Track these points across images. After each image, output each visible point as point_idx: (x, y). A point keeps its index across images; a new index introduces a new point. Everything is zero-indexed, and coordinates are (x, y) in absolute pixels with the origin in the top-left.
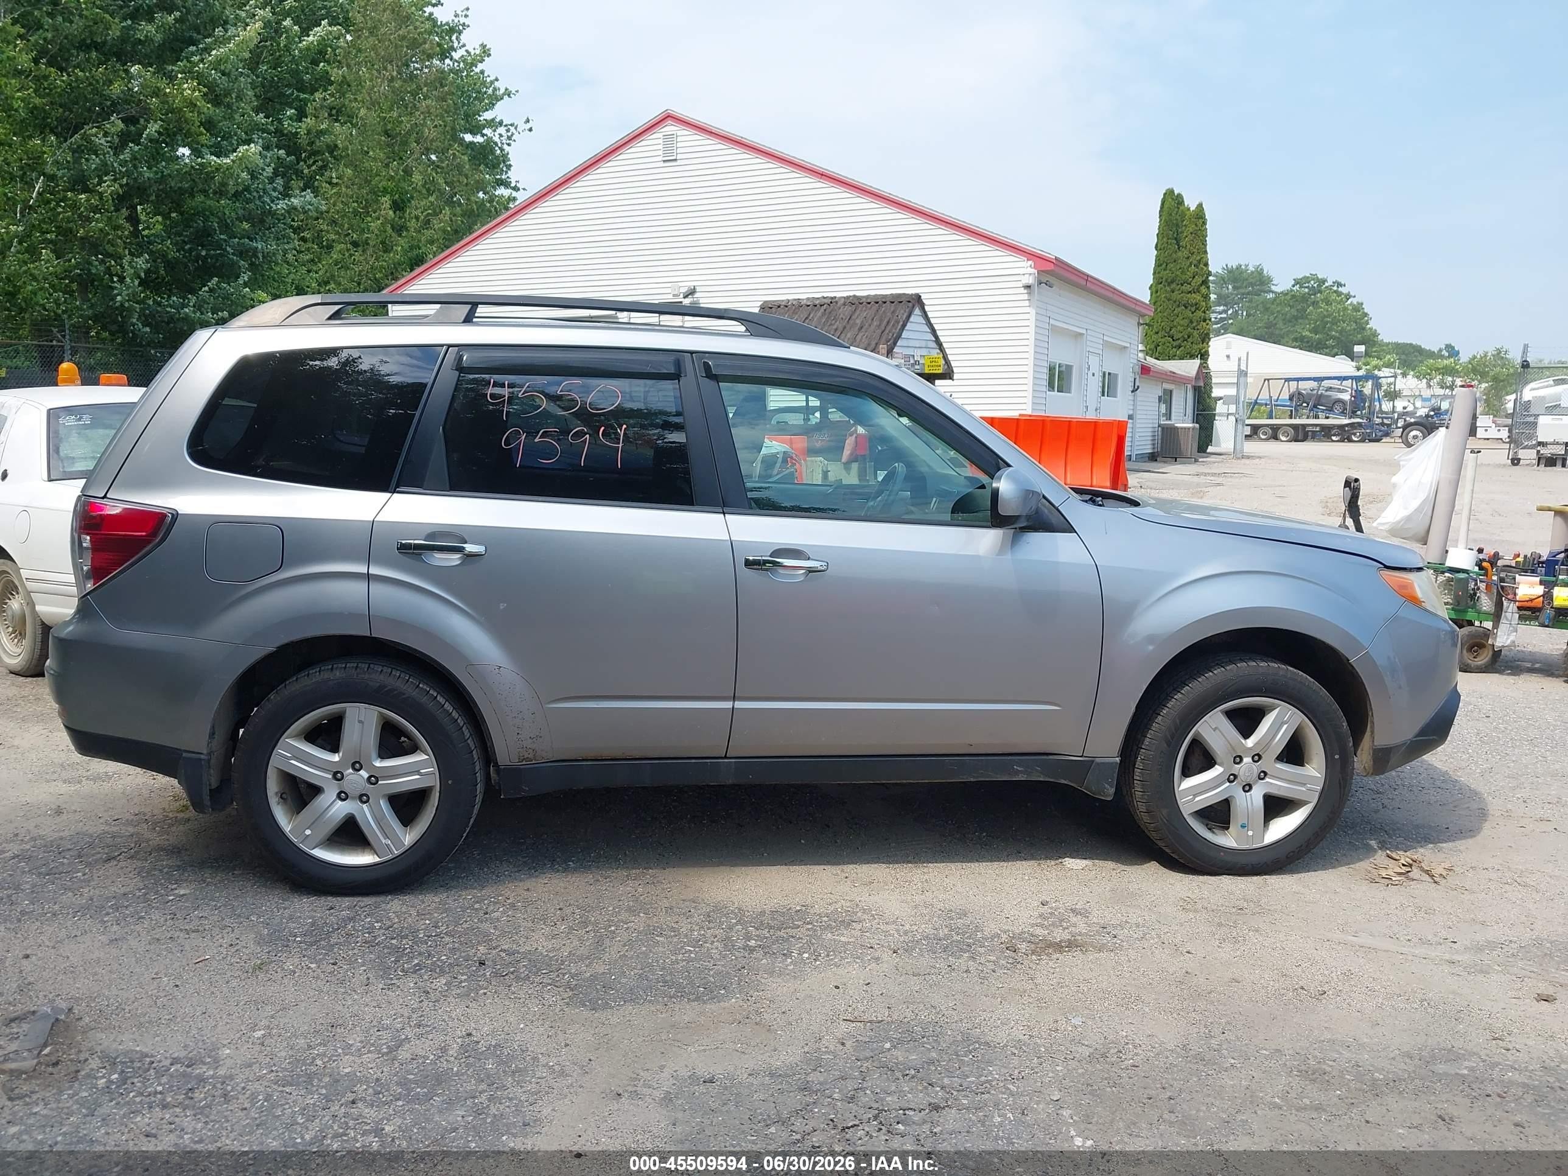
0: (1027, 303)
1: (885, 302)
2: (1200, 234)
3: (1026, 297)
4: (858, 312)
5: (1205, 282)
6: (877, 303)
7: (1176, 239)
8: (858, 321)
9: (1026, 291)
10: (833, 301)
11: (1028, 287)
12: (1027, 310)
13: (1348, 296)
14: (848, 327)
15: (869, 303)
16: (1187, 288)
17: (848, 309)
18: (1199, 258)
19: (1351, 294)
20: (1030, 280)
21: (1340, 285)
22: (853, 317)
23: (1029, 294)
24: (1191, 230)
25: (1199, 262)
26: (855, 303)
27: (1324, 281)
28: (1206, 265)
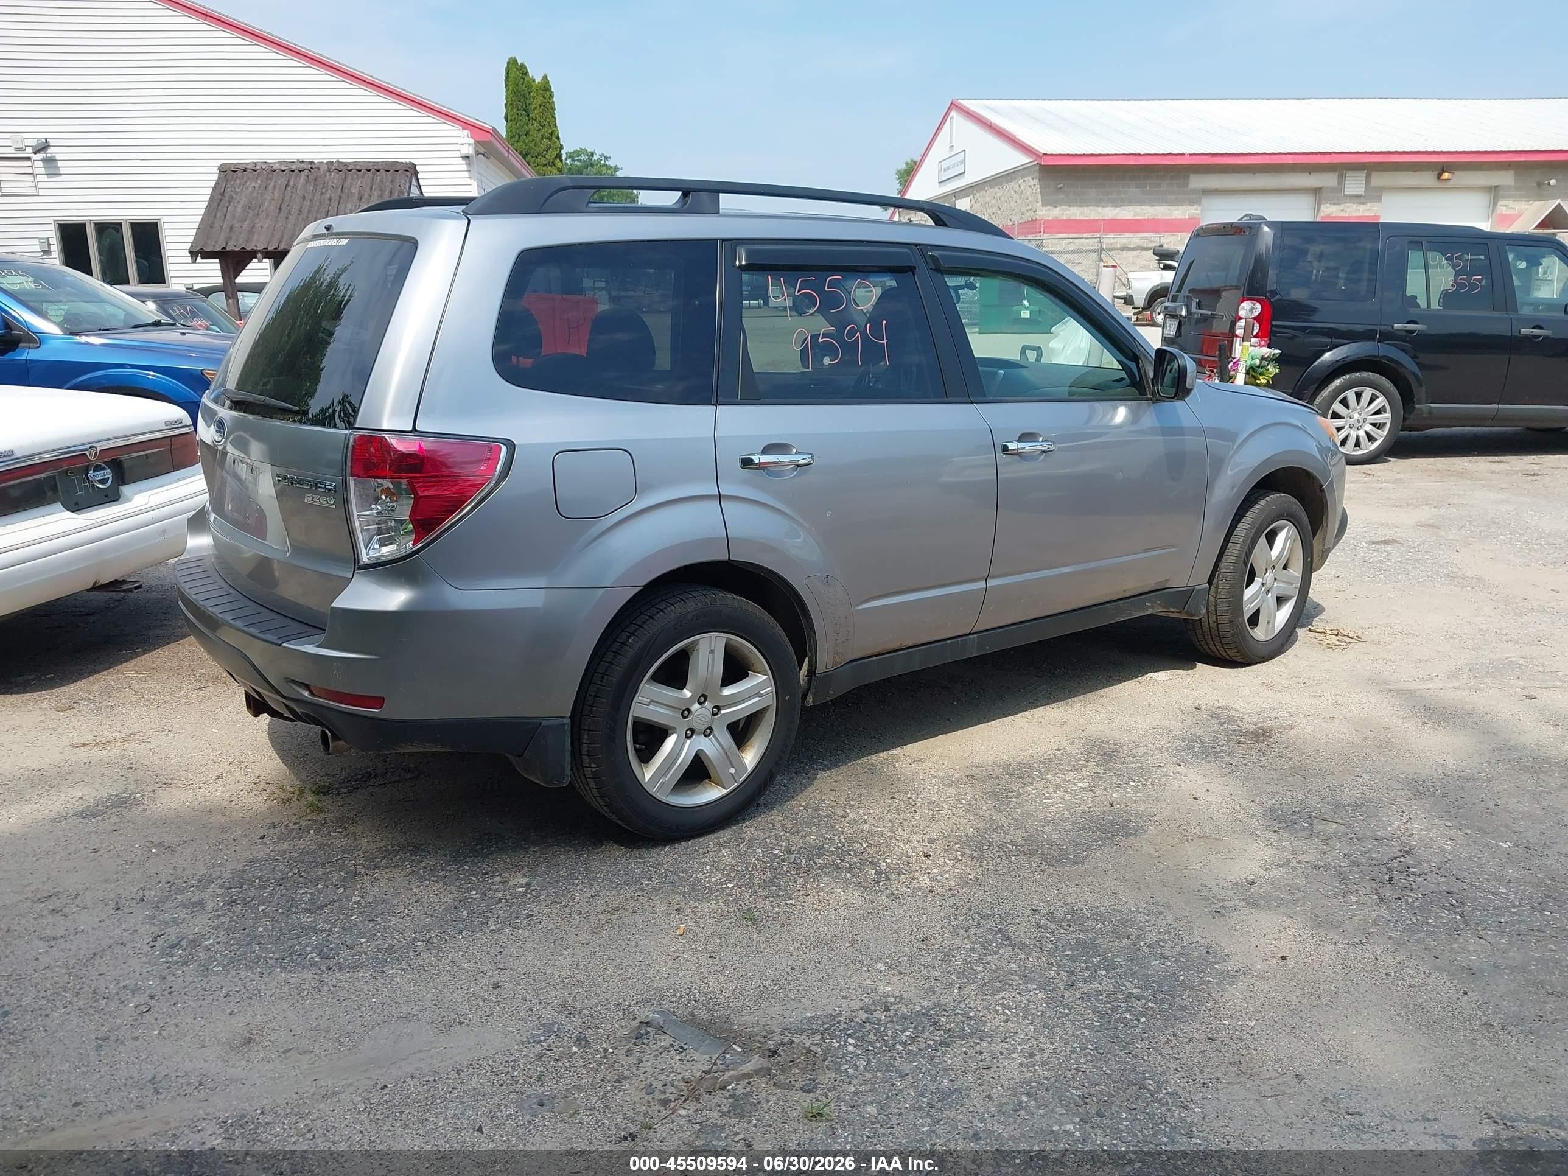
0: (466, 174)
1: (378, 171)
2: (548, 107)
3: (465, 168)
4: (349, 180)
5: (559, 156)
6: (369, 171)
7: (525, 110)
8: (354, 190)
9: (464, 162)
10: (312, 167)
11: (466, 158)
12: (468, 181)
13: (616, 169)
14: (344, 196)
15: (360, 171)
16: (543, 161)
17: (335, 178)
18: (550, 131)
19: (619, 166)
20: (469, 150)
21: (606, 158)
22: (345, 186)
23: (468, 164)
24: (539, 102)
25: (551, 134)
26: (342, 169)
27: (592, 154)
28: (558, 138)
